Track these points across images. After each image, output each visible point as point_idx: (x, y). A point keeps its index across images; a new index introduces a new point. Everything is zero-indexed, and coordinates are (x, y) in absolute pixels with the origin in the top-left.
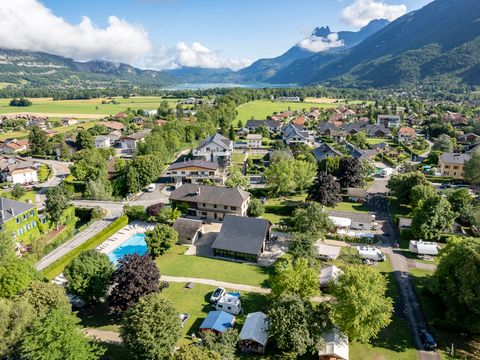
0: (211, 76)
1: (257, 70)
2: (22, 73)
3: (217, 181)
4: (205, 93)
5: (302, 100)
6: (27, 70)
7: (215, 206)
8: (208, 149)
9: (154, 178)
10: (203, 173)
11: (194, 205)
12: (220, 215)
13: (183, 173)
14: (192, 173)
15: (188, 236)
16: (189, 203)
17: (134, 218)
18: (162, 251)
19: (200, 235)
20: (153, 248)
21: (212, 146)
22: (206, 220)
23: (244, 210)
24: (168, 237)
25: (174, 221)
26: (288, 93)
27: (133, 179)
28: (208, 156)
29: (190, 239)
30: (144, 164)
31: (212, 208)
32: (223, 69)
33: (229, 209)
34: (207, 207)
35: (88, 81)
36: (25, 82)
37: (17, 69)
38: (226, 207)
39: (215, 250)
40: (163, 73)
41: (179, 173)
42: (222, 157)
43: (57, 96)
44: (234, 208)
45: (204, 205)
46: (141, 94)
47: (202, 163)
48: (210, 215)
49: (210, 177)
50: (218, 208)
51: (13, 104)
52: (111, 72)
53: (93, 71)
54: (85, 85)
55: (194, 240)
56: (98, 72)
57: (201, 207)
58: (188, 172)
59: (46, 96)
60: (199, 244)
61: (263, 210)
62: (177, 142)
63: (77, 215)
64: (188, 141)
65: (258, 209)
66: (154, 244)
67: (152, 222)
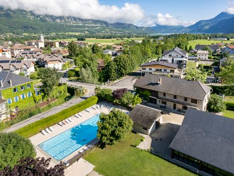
0: (172, 30)
1: (198, 26)
2: (86, 29)
3: (176, 77)
4: (169, 36)
5: (228, 39)
6: (88, 27)
7: (175, 97)
8: (170, 56)
9: (128, 71)
10: (165, 70)
11: (155, 93)
12: (180, 106)
13: (150, 69)
14: (157, 70)
15: (144, 125)
16: (150, 91)
17: (102, 99)
18: (111, 141)
19: (158, 124)
20: (103, 135)
21: (173, 54)
22: (165, 110)
23: (205, 104)
24: (120, 125)
25: (134, 106)
26: (218, 36)
27: (113, 71)
28: (170, 60)
29: (146, 129)
30: (122, 60)
31: (172, 98)
32: (179, 26)
33: (189, 101)
34: (167, 97)
35: (113, 32)
36: (87, 32)
37: (84, 27)
38: (186, 99)
39: (173, 151)
40: (149, 28)
41: (147, 69)
42: (181, 62)
43: (97, 37)
44: (194, 101)
45: (164, 94)
46: (136, 37)
47: (165, 64)
48: (170, 105)
49: (171, 74)
50: (178, 99)
51: (78, 40)
52: (124, 28)
53: (115, 27)
54: (112, 33)
55: (150, 131)
56: (118, 28)
57: (161, 96)
58: (154, 69)
59: (93, 37)
60: (156, 136)
61: (224, 107)
62: (150, 54)
63: (68, 92)
64: (157, 53)
65: (219, 105)
66: (104, 131)
67: (116, 105)
